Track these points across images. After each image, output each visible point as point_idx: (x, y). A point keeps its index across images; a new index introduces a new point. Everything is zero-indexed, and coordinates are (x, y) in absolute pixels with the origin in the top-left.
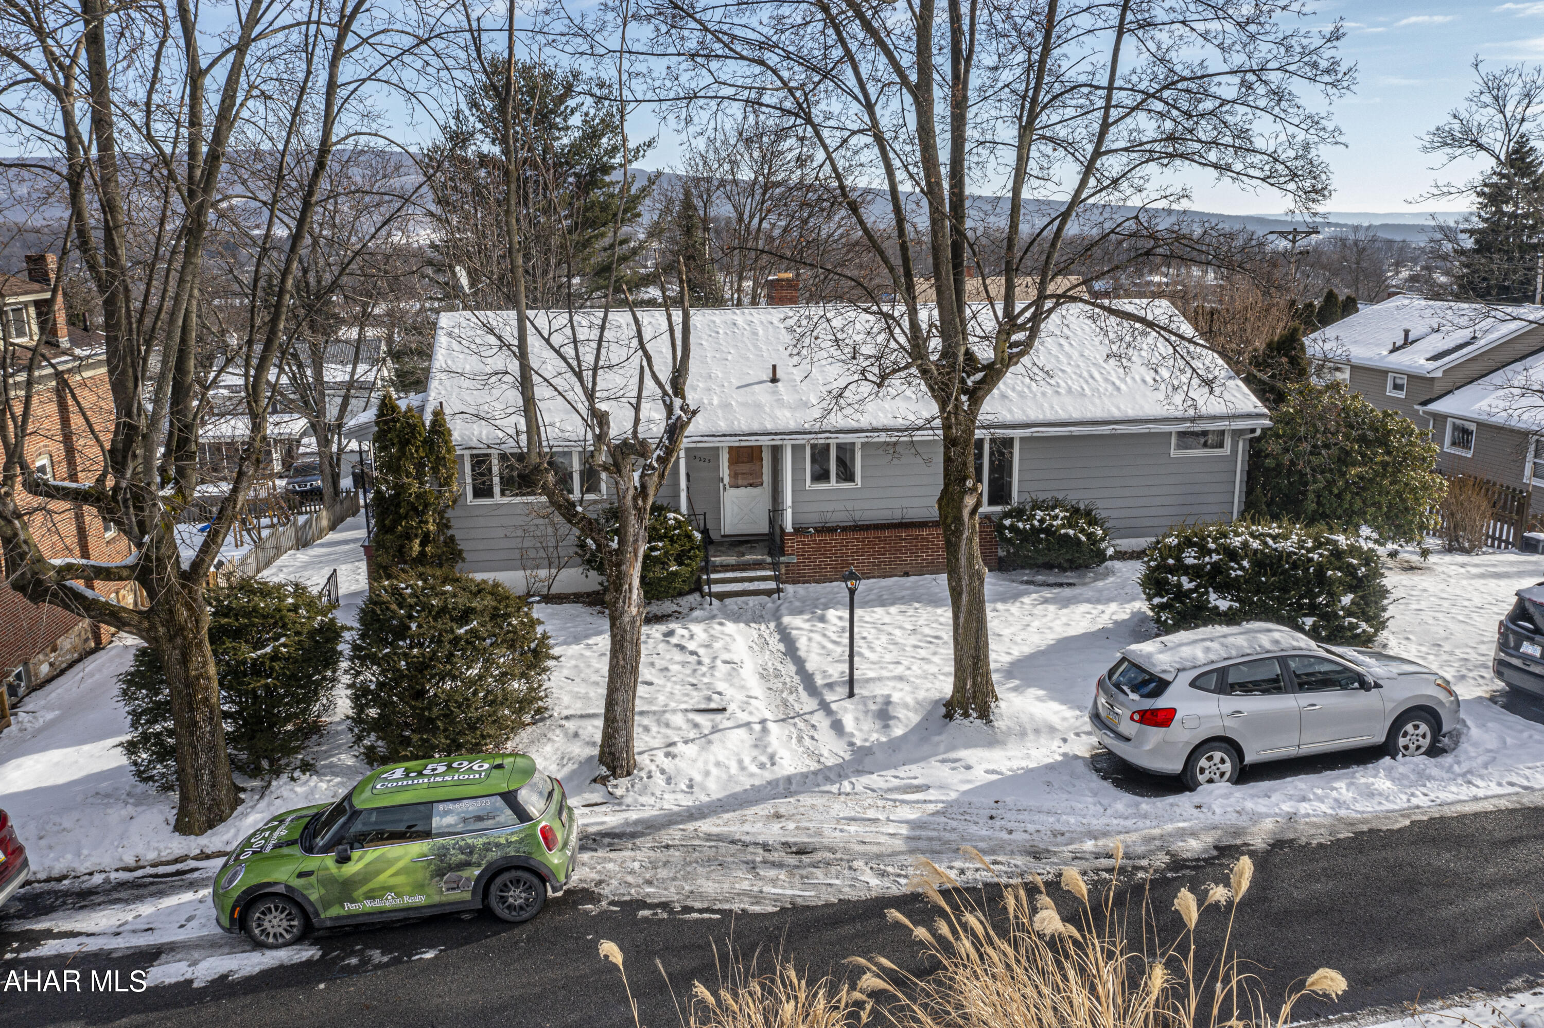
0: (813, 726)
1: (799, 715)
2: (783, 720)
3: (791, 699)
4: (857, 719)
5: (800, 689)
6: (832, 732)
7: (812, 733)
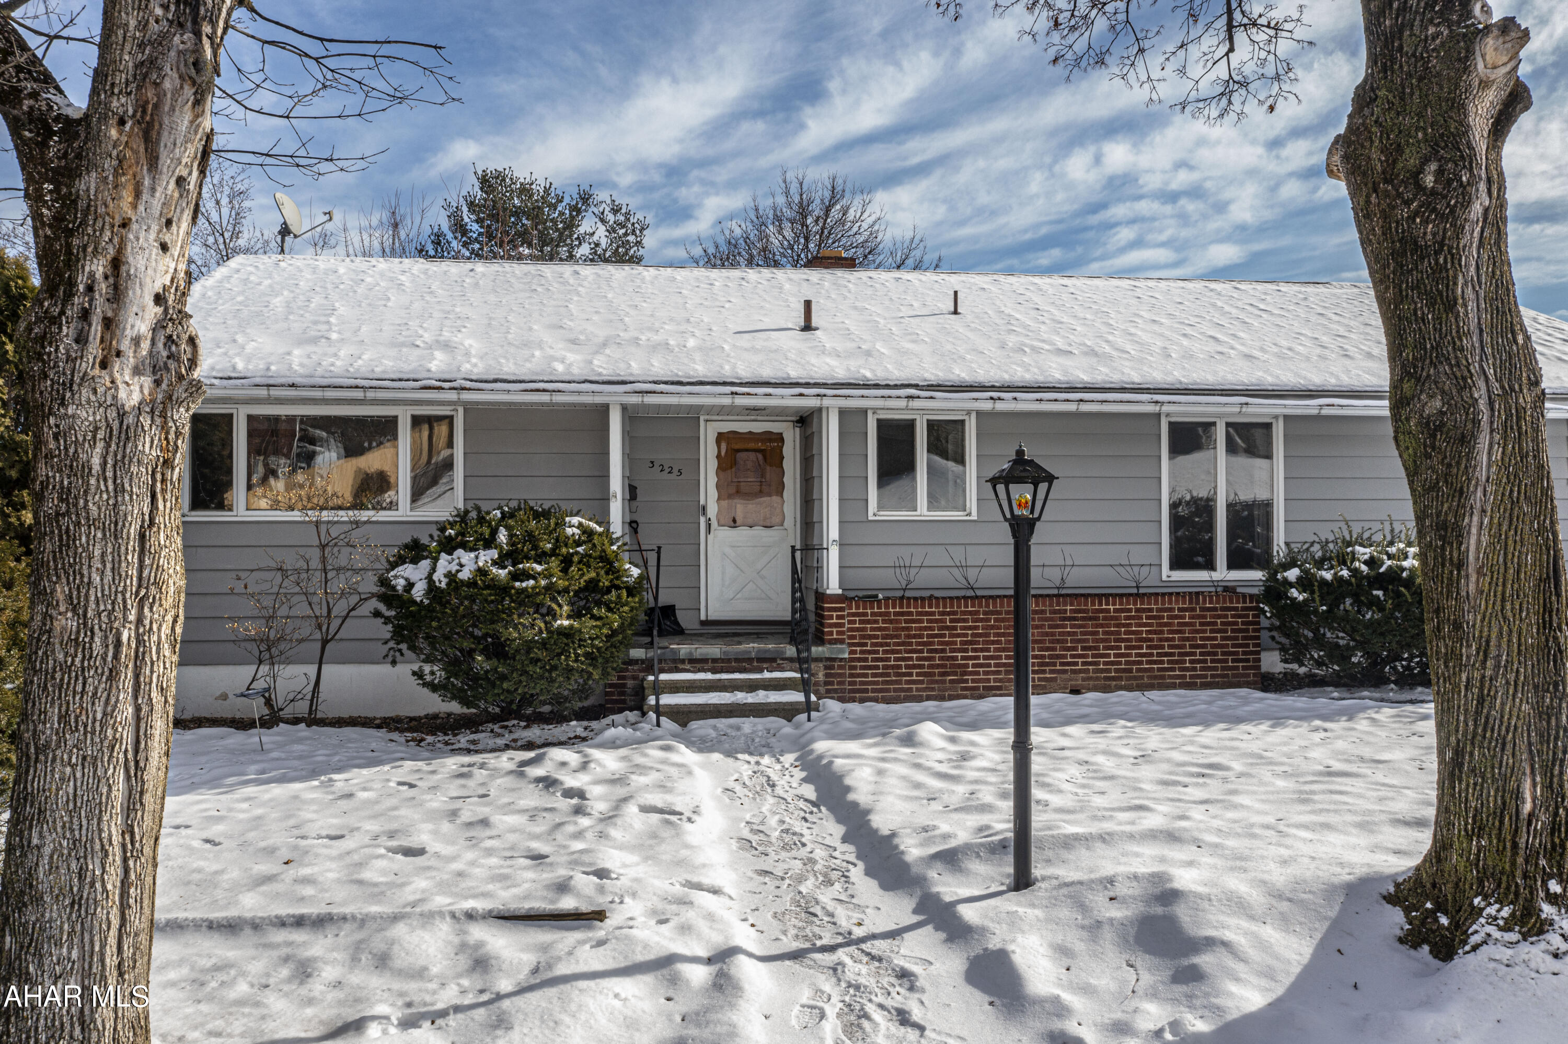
0: (904, 975)
1: (850, 941)
2: (796, 956)
3: (826, 897)
4: (1062, 951)
5: (857, 873)
6: (978, 998)
7: (900, 998)
